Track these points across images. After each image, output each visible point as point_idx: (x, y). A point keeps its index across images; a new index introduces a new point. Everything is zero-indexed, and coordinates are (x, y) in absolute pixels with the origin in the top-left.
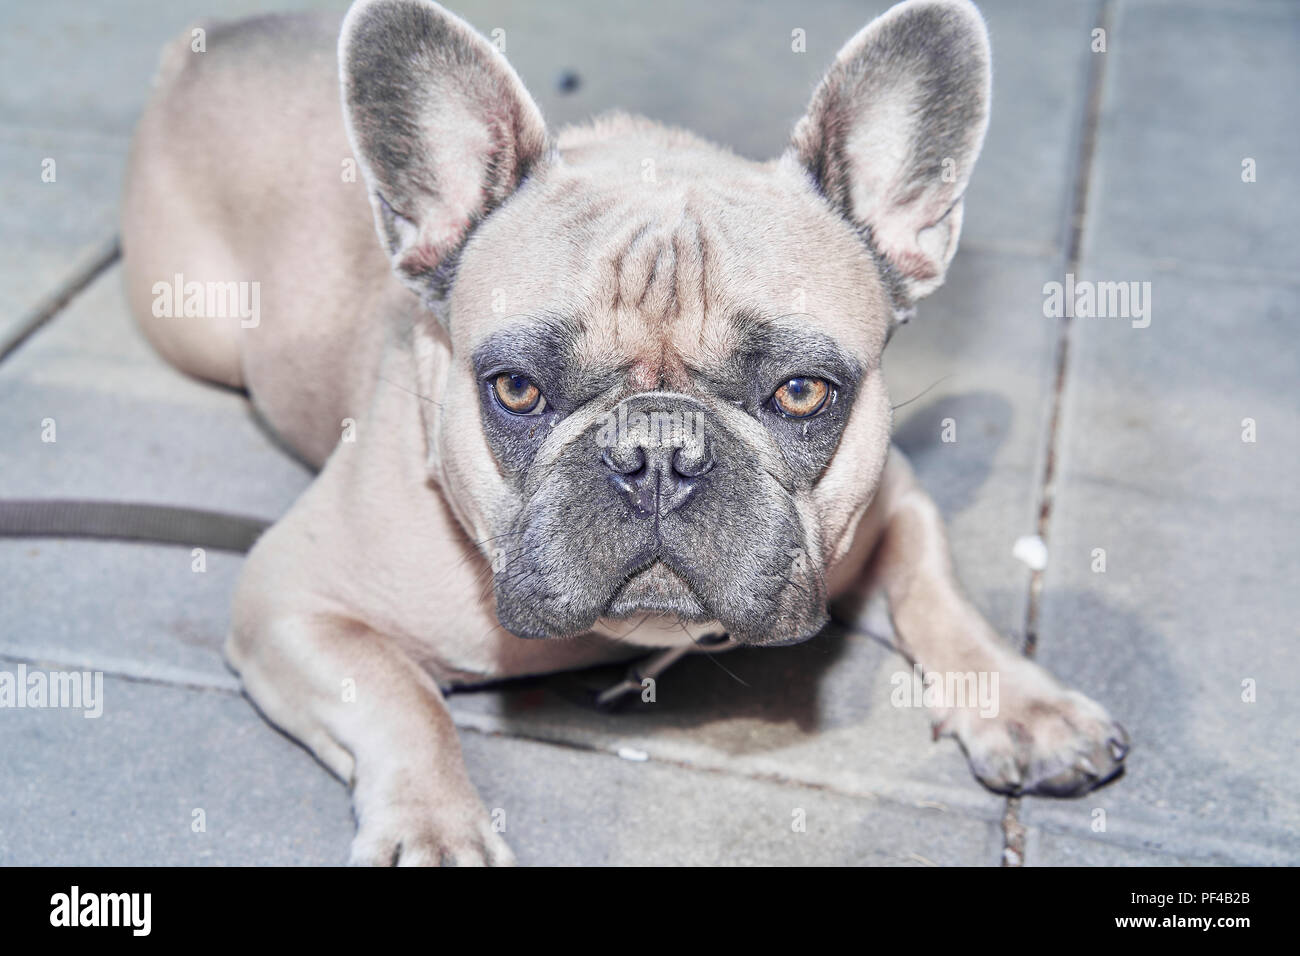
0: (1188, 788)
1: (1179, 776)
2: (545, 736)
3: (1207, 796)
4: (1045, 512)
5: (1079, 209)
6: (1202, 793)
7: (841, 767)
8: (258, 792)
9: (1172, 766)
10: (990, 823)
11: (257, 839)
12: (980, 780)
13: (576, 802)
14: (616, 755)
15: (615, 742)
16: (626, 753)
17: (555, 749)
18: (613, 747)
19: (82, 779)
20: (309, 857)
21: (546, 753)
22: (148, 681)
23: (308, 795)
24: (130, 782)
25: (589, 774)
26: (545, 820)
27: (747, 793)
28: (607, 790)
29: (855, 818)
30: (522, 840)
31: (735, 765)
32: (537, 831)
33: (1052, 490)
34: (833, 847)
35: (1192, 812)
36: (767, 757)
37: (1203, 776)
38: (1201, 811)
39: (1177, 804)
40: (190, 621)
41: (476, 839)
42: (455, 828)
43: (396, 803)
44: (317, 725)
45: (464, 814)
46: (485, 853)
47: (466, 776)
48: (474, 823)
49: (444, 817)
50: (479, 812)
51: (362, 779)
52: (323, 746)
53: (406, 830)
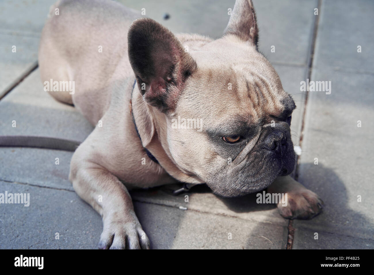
0: (341, 217)
2: (158, 203)
6: (345, 219)
8: (76, 219)
9: (336, 211)
10: (284, 227)
11: (76, 232)
13: (167, 221)
14: (178, 208)
15: (178, 204)
16: (181, 207)
17: (161, 207)
18: (177, 206)
19: (26, 215)
20: (91, 237)
21: (158, 207)
22: (45, 187)
23: (91, 219)
24: (40, 216)
25: (170, 214)
26: (158, 227)
27: (215, 219)
28: (175, 218)
29: (246, 226)
30: (151, 232)
31: (212, 211)
32: (155, 230)
33: (303, 133)
34: (239, 234)
35: (342, 224)
36: (221, 209)
37: (345, 214)
38: (344, 224)
39: (338, 222)
40: (57, 170)
41: (136, 233)
42: (130, 229)
43: (113, 222)
44: (93, 199)
45: (133, 225)
46: (139, 237)
47: (134, 214)
48: (136, 228)
49: (127, 226)
50: (137, 225)
51: (104, 215)
52: (95, 205)
53: (116, 231)
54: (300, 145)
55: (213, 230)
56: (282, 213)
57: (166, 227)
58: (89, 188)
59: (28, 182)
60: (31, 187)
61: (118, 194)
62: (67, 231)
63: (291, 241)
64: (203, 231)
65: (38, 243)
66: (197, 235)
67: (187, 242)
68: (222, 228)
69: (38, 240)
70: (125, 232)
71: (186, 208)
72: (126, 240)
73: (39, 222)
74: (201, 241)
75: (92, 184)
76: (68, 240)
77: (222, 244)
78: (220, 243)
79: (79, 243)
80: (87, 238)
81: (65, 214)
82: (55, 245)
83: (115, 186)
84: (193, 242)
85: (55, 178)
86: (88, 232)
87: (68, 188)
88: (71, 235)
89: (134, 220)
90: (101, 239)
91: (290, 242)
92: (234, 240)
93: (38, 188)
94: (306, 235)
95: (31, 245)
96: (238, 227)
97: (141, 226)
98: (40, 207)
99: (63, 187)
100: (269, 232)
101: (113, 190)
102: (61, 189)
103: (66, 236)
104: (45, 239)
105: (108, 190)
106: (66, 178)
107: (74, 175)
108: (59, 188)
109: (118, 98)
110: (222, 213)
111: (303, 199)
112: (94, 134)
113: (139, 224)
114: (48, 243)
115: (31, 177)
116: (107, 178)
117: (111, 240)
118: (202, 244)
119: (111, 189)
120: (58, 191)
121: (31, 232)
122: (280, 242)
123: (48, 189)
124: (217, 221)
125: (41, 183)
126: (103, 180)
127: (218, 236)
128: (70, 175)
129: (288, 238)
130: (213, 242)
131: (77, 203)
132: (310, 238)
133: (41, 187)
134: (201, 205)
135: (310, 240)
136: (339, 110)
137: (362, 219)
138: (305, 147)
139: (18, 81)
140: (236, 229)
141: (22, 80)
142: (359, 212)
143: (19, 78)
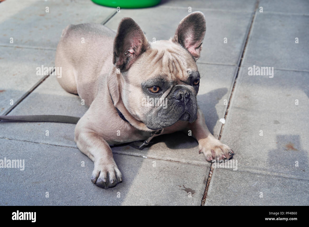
0: (245, 161)
1: (243, 159)
2: (129, 154)
3: (248, 162)
4: (226, 114)
5: (242, 57)
6: (247, 161)
7: (182, 158)
9: (242, 157)
10: (208, 167)
12: (206, 160)
13: (134, 165)
15: (142, 155)
16: (144, 157)
17: (131, 156)
18: (142, 156)
19: (48, 162)
20: (87, 174)
21: (129, 157)
22: (59, 146)
23: (87, 164)
24: (56, 162)
25: (137, 160)
26: (128, 168)
27: (165, 163)
28: (140, 163)
29: (184, 166)
30: (124, 171)
31: (163, 158)
32: (127, 170)
33: (228, 110)
34: (179, 171)
35: (244, 164)
36: (169, 157)
37: (248, 159)
38: (246, 164)
39: (242, 163)
40: (67, 136)
41: (113, 170)
42: (110, 168)
43: (100, 164)
44: (88, 152)
45: (112, 166)
46: (115, 172)
47: (113, 160)
48: (113, 167)
49: (108, 166)
50: (115, 165)
51: (95, 161)
52: (89, 156)
53: (101, 169)
54: (225, 118)
55: (162, 169)
56: (207, 158)
57: (134, 168)
58: (86, 145)
59: (49, 143)
60: (50, 145)
61: (103, 147)
62: (73, 171)
63: (211, 175)
64: (157, 170)
65: (55, 178)
66: (152, 172)
67: (146, 176)
68: (169, 168)
69: (55, 176)
70: (107, 170)
71: (147, 157)
72: (107, 174)
73: (56, 166)
74: (155, 176)
75: (88, 142)
76: (73, 176)
77: (167, 177)
79: (80, 177)
80: (85, 175)
81: (72, 161)
82: (65, 179)
83: (101, 143)
84: (150, 176)
85: (65, 140)
86: (85, 171)
87: (74, 146)
88: (75, 173)
89: (113, 163)
90: (93, 175)
92: (175, 175)
93: (55, 147)
94: (221, 171)
95: (51, 179)
96: (178, 167)
97: (117, 166)
98: (56, 157)
99: (70, 146)
100: (197, 170)
101: (100, 145)
102: (69, 147)
103: (72, 173)
104: (60, 175)
105: (97, 145)
106: (72, 140)
107: (77, 138)
108: (68, 146)
109: (102, 85)
110: (169, 160)
111: (220, 149)
112: (89, 111)
113: (116, 165)
115: (50, 140)
116: (97, 138)
117: (98, 174)
118: (155, 177)
119: (99, 145)
120: (67, 148)
121: (51, 172)
122: (203, 175)
123: (61, 147)
124: (165, 164)
125: (57, 143)
126: (94, 139)
127: (165, 173)
128: (75, 138)
129: (210, 173)
130: (162, 176)
131: (79, 155)
132: (223, 173)
133: (56, 146)
134: (157, 155)
135: (223, 174)
136: (255, 94)
137: (257, 162)
138: (228, 119)
139: (42, 80)
140: (177, 169)
141: (44, 80)
142: (257, 158)
143: (43, 78)
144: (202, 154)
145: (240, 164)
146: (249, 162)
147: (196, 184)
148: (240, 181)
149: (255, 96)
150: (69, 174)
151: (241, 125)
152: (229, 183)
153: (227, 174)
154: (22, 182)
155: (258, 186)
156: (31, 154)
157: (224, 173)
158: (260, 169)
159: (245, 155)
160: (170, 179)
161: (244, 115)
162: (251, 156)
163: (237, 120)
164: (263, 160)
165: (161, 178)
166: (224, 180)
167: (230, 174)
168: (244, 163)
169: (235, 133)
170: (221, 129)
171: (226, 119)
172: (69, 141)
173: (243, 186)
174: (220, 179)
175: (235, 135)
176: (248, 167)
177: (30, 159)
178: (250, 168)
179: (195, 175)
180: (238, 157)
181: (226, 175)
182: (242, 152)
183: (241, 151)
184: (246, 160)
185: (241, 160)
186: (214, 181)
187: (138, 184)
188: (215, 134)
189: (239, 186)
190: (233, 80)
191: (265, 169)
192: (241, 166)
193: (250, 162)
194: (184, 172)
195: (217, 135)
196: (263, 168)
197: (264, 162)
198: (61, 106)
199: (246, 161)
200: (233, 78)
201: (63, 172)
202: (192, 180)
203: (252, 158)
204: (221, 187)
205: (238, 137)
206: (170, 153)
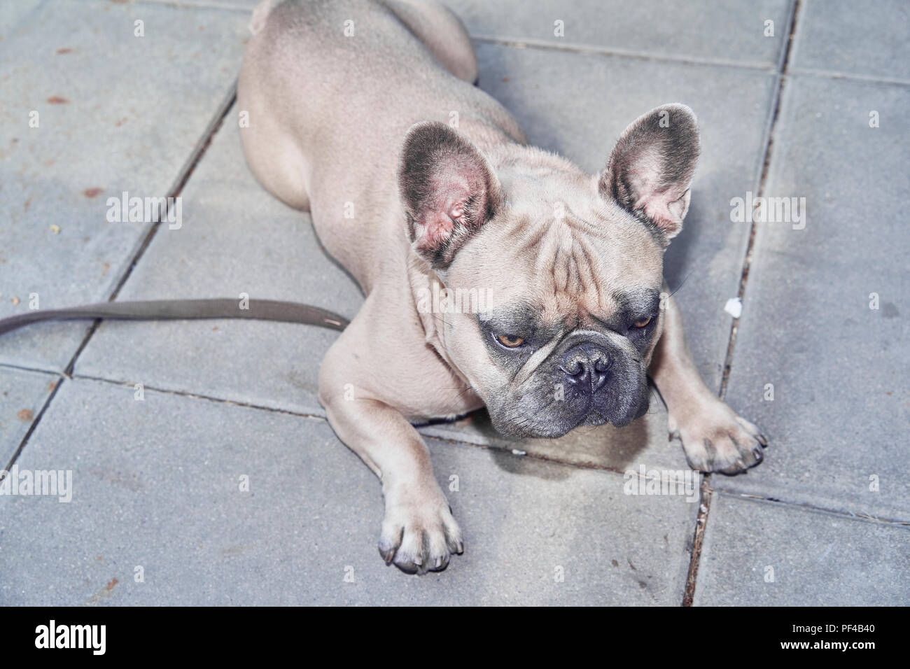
0: (797, 464)
1: (793, 456)
3: (806, 469)
4: (744, 277)
6: (803, 467)
7: (622, 458)
8: (337, 481)
9: (791, 450)
11: (339, 508)
13: (491, 484)
14: (510, 452)
15: (510, 445)
16: (515, 452)
18: (509, 448)
22: (279, 410)
25: (497, 466)
26: (475, 496)
28: (506, 477)
30: (465, 507)
31: (570, 457)
32: (471, 501)
33: (750, 260)
34: (615, 508)
35: (797, 479)
36: (586, 453)
37: (806, 456)
38: (802, 478)
39: (790, 475)
40: (296, 372)
41: (439, 523)
42: (429, 518)
43: (401, 505)
45: (433, 508)
48: (439, 513)
49: (423, 511)
50: (441, 505)
53: (406, 522)
54: (741, 294)
55: (570, 500)
57: (490, 496)
59: (249, 400)
62: (326, 506)
63: (704, 518)
64: (554, 503)
65: (280, 533)
66: (542, 512)
67: (526, 527)
68: (586, 497)
71: (524, 453)
72: (424, 536)
74: (550, 525)
76: (328, 525)
77: (584, 531)
78: (582, 528)
80: (359, 521)
84: (535, 527)
85: (294, 391)
86: (358, 509)
87: (318, 411)
89: (435, 497)
90: (383, 535)
91: (703, 520)
92: (606, 521)
94: (731, 507)
96: (613, 494)
98: (276, 457)
100: (666, 503)
102: (306, 415)
106: (313, 389)
108: (303, 413)
110: (586, 463)
114: (296, 532)
117: (399, 537)
118: (552, 529)
120: (302, 419)
122: (684, 523)
123: (285, 416)
124: (577, 482)
125: (272, 404)
129: (700, 512)
130: (569, 526)
131: (336, 446)
132: (737, 512)
133: (272, 410)
134: (551, 447)
135: (736, 518)
136: (828, 195)
137: (833, 468)
138: (750, 299)
139: (202, 145)
140: (611, 499)
141: (208, 141)
142: (831, 452)
143: (203, 137)
144: (676, 443)
145: (783, 477)
146: (809, 471)
147: (663, 556)
148: (786, 543)
149: (830, 201)
150: (317, 517)
151: (788, 323)
152: (754, 551)
153: (749, 519)
154: (195, 549)
155: (833, 561)
156: (207, 446)
157: (740, 515)
158: (840, 496)
159: (799, 442)
160: (592, 539)
161: (795, 281)
162: (816, 446)
163: (776, 302)
164: (848, 461)
165: (566, 532)
166: (741, 540)
167: (756, 516)
168: (795, 473)
169: (771, 356)
170: (731, 339)
171: (745, 299)
172: (305, 391)
173: (792, 560)
174: (729, 535)
175: (771, 364)
176: (807, 490)
177: (206, 463)
178: (813, 492)
179: (660, 521)
180: (780, 451)
181: (745, 520)
182: (789, 430)
183: (787, 427)
184: (802, 462)
185: (786, 462)
186: (714, 545)
187: (506, 556)
188: (714, 361)
189: (781, 560)
190: (764, 132)
191: (853, 493)
192: (787, 486)
193: (811, 469)
194: (630, 513)
195: (720, 366)
196: (848, 491)
197: (853, 468)
198: (268, 253)
199: (800, 464)
200: (766, 123)
201: (300, 510)
202: (651, 541)
203: (819, 454)
204: (732, 564)
205: (779, 373)
206: (588, 436)
